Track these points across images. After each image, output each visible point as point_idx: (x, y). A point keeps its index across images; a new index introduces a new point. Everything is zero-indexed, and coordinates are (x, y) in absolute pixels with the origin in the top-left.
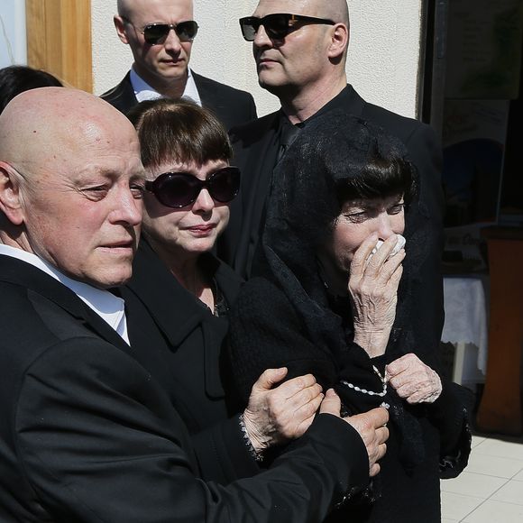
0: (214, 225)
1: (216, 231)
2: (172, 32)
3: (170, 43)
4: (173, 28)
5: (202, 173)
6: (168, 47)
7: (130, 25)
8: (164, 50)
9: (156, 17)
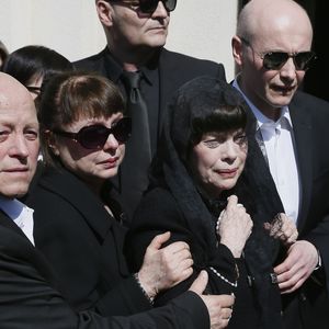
0: (117, 158)
1: (118, 162)
2: (290, 61)
3: (287, 71)
4: (293, 57)
5: (109, 124)
6: (284, 74)
7: (249, 48)
8: (278, 76)
9: (279, 44)
